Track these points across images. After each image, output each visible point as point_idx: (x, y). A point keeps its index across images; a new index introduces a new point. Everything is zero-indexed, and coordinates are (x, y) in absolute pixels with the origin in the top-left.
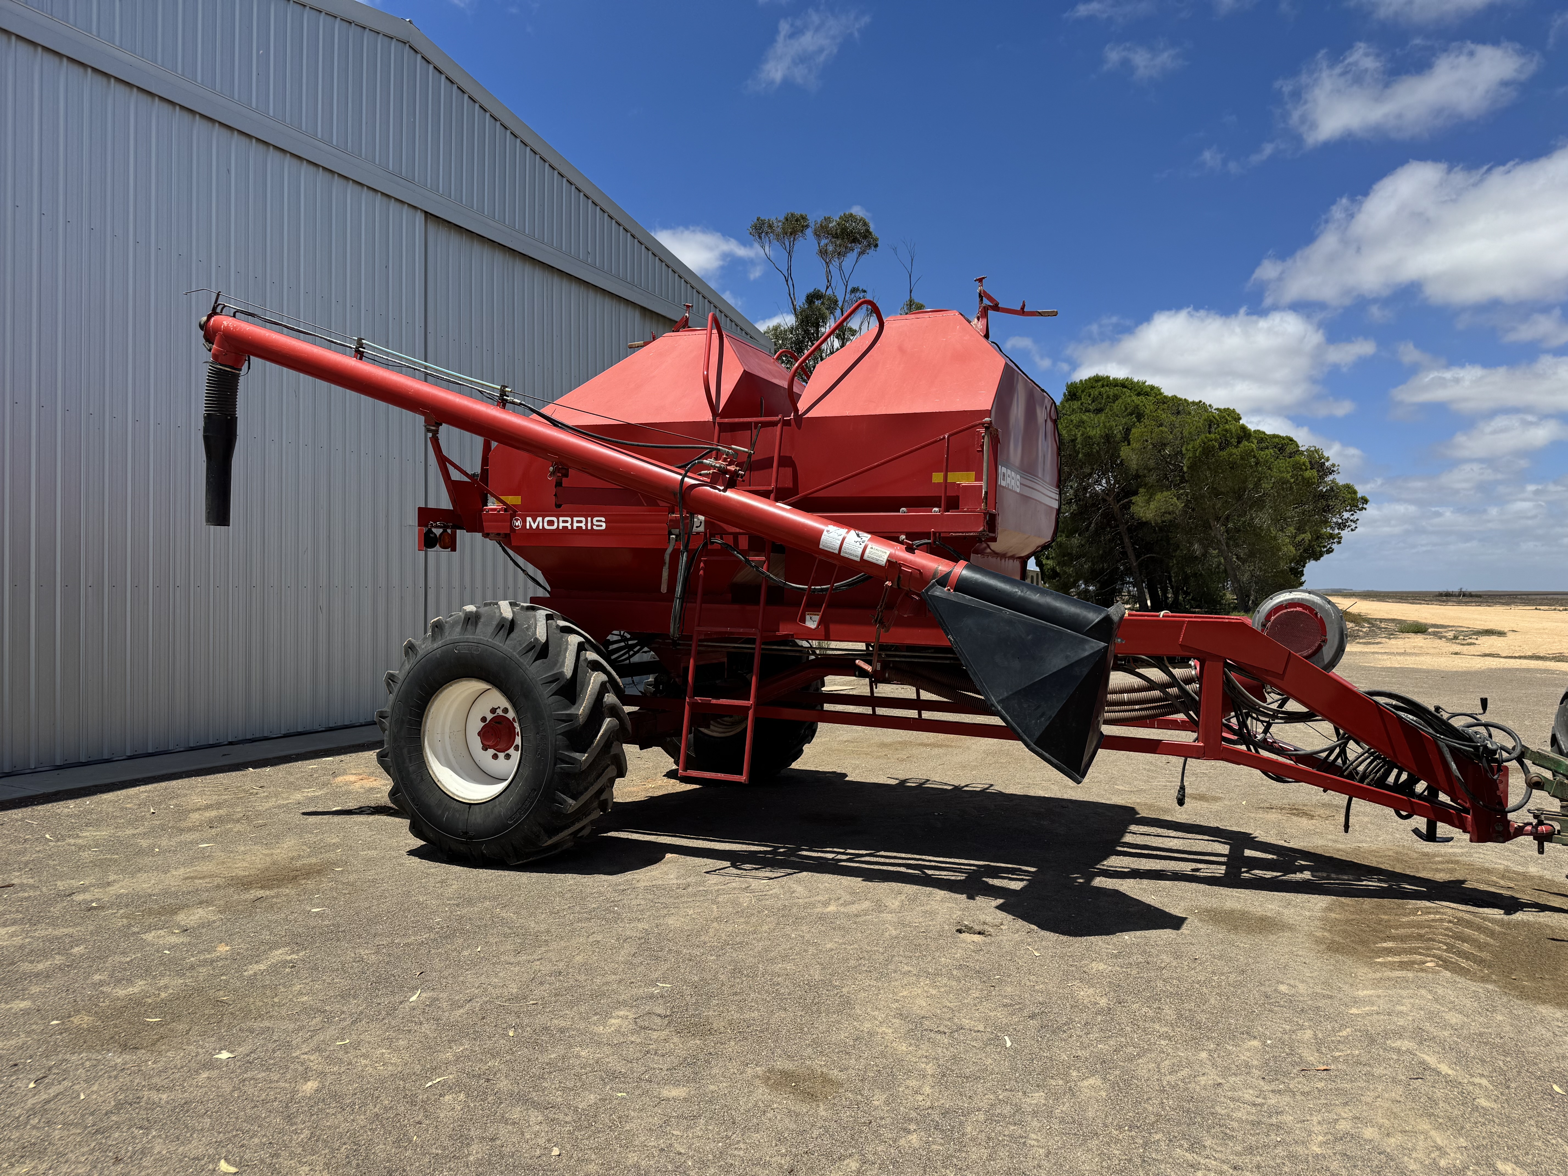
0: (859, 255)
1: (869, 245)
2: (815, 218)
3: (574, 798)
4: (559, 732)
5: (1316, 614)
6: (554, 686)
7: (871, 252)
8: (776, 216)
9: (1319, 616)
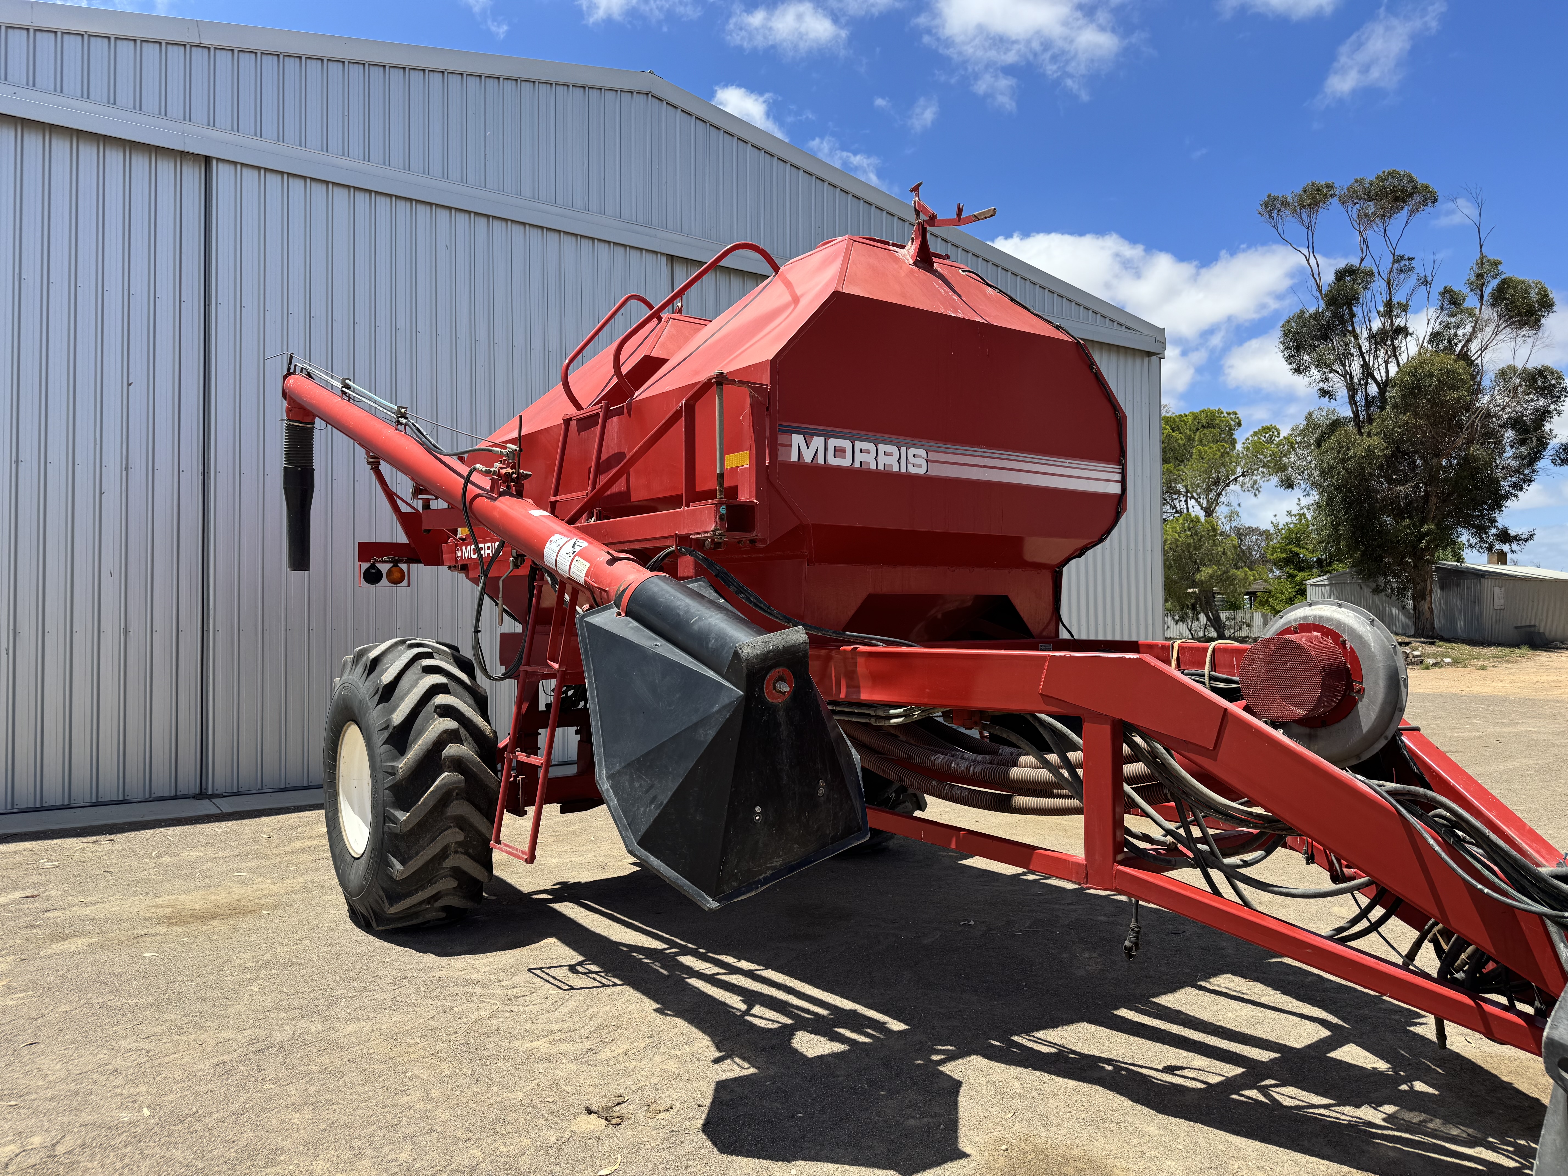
0: (1410, 215)
1: (1425, 201)
2: (1342, 183)
3: (403, 863)
4: (386, 786)
5: (1344, 642)
6: (386, 734)
7: (1428, 208)
8: (1291, 190)
9: (1348, 647)
